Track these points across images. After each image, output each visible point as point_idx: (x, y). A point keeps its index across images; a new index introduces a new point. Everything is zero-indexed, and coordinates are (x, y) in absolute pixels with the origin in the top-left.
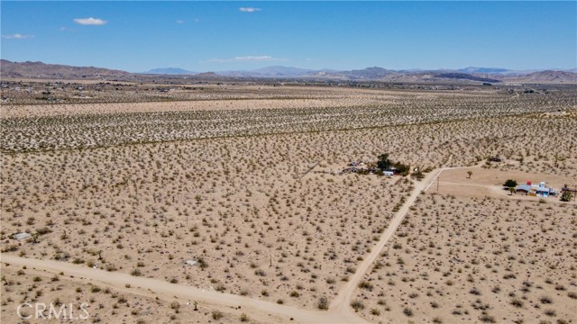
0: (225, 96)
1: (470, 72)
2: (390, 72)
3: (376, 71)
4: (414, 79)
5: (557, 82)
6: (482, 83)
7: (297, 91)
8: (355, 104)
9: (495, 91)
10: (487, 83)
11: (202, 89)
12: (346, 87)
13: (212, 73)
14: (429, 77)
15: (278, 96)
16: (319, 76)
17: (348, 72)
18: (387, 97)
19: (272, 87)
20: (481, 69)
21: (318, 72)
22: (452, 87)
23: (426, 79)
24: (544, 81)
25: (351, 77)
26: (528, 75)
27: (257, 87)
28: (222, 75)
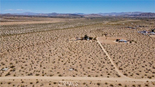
0: (19, 20)
1: (76, 14)
2: (58, 14)
3: (55, 14)
4: (65, 16)
5: (95, 16)
6: (80, 17)
7: (38, 19)
8: (56, 22)
9: (84, 19)
10: (82, 17)
11: (10, 18)
12: (50, 18)
13: (9, 14)
14: (68, 15)
15: (34, 20)
16: (40, 15)
17: (48, 14)
18: (62, 20)
19: (30, 18)
20: (79, 13)
21: (40, 14)
22: (75, 18)
23: (68, 16)
24: (92, 16)
25: (49, 15)
26: (89, 15)
27: (27, 18)
28: (12, 14)
